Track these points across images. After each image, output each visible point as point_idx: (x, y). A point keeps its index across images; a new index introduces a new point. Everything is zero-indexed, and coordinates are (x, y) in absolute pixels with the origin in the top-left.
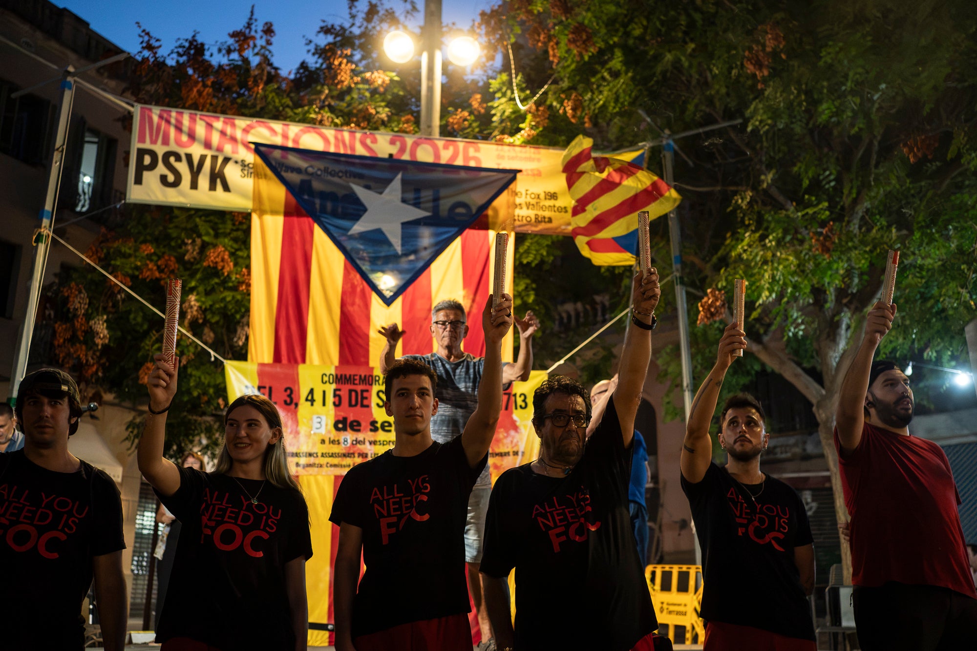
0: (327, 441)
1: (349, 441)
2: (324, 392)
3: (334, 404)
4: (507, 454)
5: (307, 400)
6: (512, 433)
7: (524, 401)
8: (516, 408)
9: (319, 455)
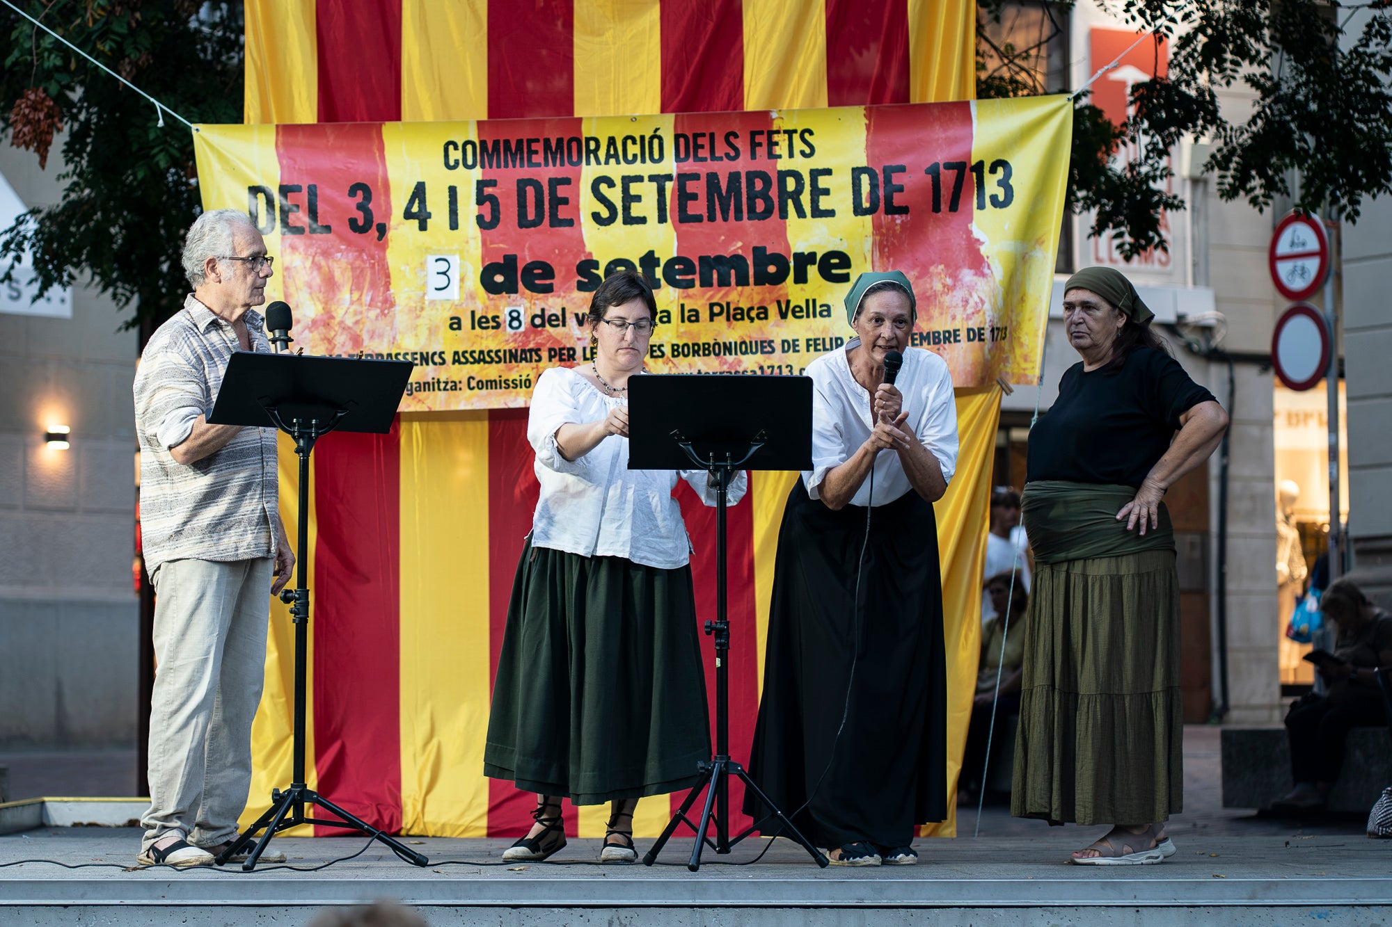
0: (466, 323)
1: (525, 319)
2: (453, 191)
3: (480, 219)
4: (951, 336)
5: (408, 215)
6: (967, 275)
7: (1005, 184)
8: (981, 206)
9: (449, 357)
